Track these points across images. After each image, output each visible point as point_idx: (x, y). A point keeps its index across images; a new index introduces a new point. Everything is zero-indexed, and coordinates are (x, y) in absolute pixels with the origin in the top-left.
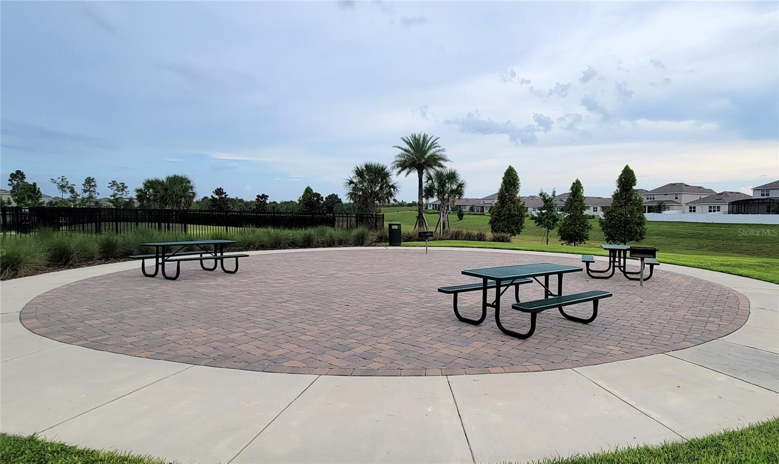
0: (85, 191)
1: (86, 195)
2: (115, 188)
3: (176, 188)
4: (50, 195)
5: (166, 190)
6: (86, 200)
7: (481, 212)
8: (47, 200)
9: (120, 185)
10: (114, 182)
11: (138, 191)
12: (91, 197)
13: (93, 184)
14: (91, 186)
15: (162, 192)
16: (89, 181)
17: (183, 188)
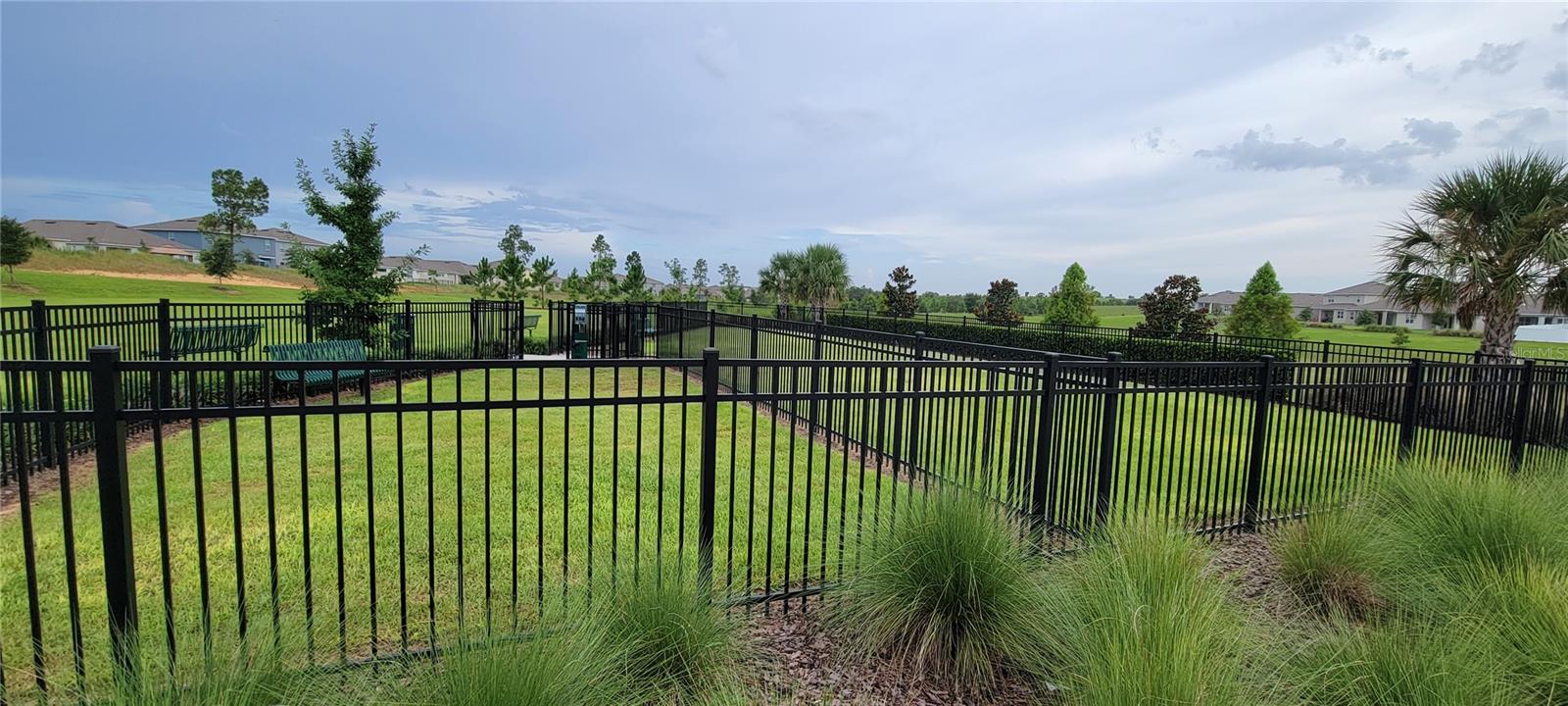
0: (696, 277)
1: (696, 282)
2: (726, 273)
3: (823, 267)
4: (663, 282)
5: (806, 271)
6: (695, 288)
7: (1323, 321)
8: (657, 289)
9: (731, 270)
10: (725, 265)
11: (762, 273)
12: (701, 284)
13: (704, 268)
14: (701, 270)
15: (800, 275)
16: (700, 264)
17: (832, 268)
